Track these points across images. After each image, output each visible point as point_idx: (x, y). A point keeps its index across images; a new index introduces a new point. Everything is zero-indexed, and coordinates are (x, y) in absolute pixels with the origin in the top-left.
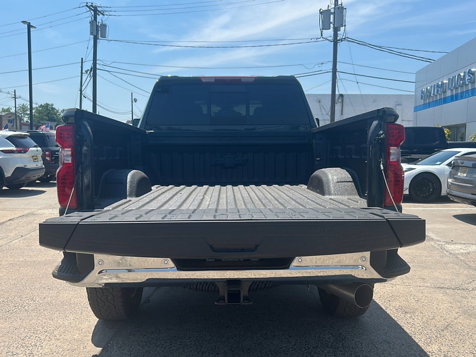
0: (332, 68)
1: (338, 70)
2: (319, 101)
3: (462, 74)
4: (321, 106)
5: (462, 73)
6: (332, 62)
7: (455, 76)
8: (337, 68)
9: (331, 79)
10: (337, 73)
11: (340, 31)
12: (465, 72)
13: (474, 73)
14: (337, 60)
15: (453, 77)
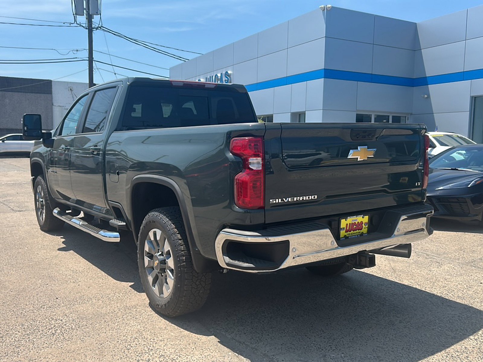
0: (88, 56)
1: (94, 59)
2: (71, 89)
3: (219, 75)
4: (73, 94)
5: (219, 73)
6: (88, 51)
7: (213, 76)
8: (93, 57)
9: (88, 68)
10: (94, 62)
12: (221, 74)
13: (230, 75)
14: (93, 49)
15: (210, 77)
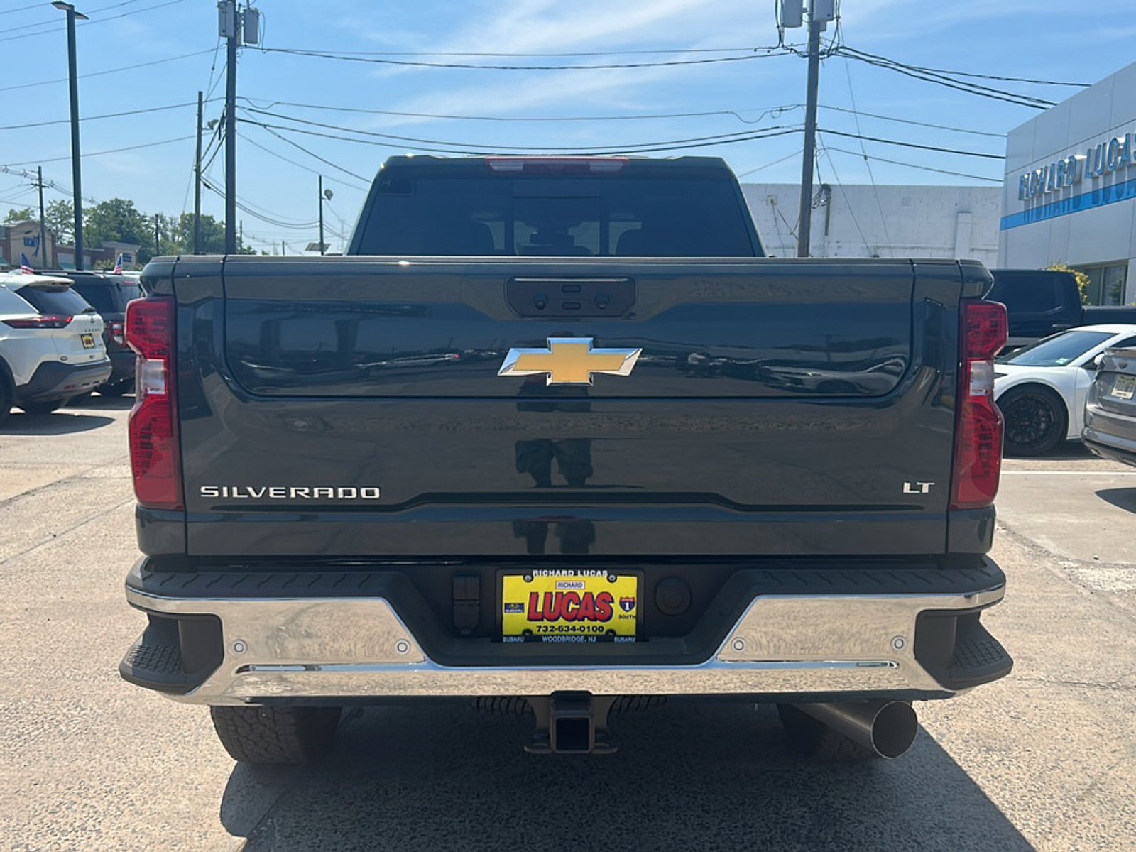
0: (804, 121)
1: (819, 127)
2: (772, 201)
3: (1122, 140)
4: (777, 212)
5: (1121, 136)
6: (805, 107)
7: (1105, 144)
8: (817, 121)
9: (803, 148)
10: (817, 132)
11: (825, 30)
12: (1128, 135)
14: (818, 103)
15: (1099, 146)
